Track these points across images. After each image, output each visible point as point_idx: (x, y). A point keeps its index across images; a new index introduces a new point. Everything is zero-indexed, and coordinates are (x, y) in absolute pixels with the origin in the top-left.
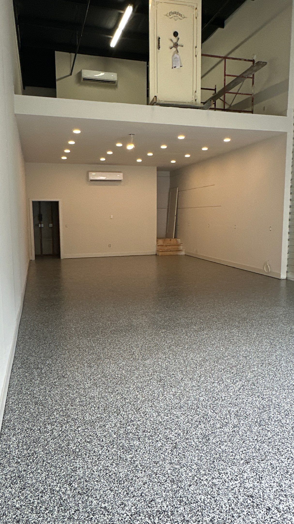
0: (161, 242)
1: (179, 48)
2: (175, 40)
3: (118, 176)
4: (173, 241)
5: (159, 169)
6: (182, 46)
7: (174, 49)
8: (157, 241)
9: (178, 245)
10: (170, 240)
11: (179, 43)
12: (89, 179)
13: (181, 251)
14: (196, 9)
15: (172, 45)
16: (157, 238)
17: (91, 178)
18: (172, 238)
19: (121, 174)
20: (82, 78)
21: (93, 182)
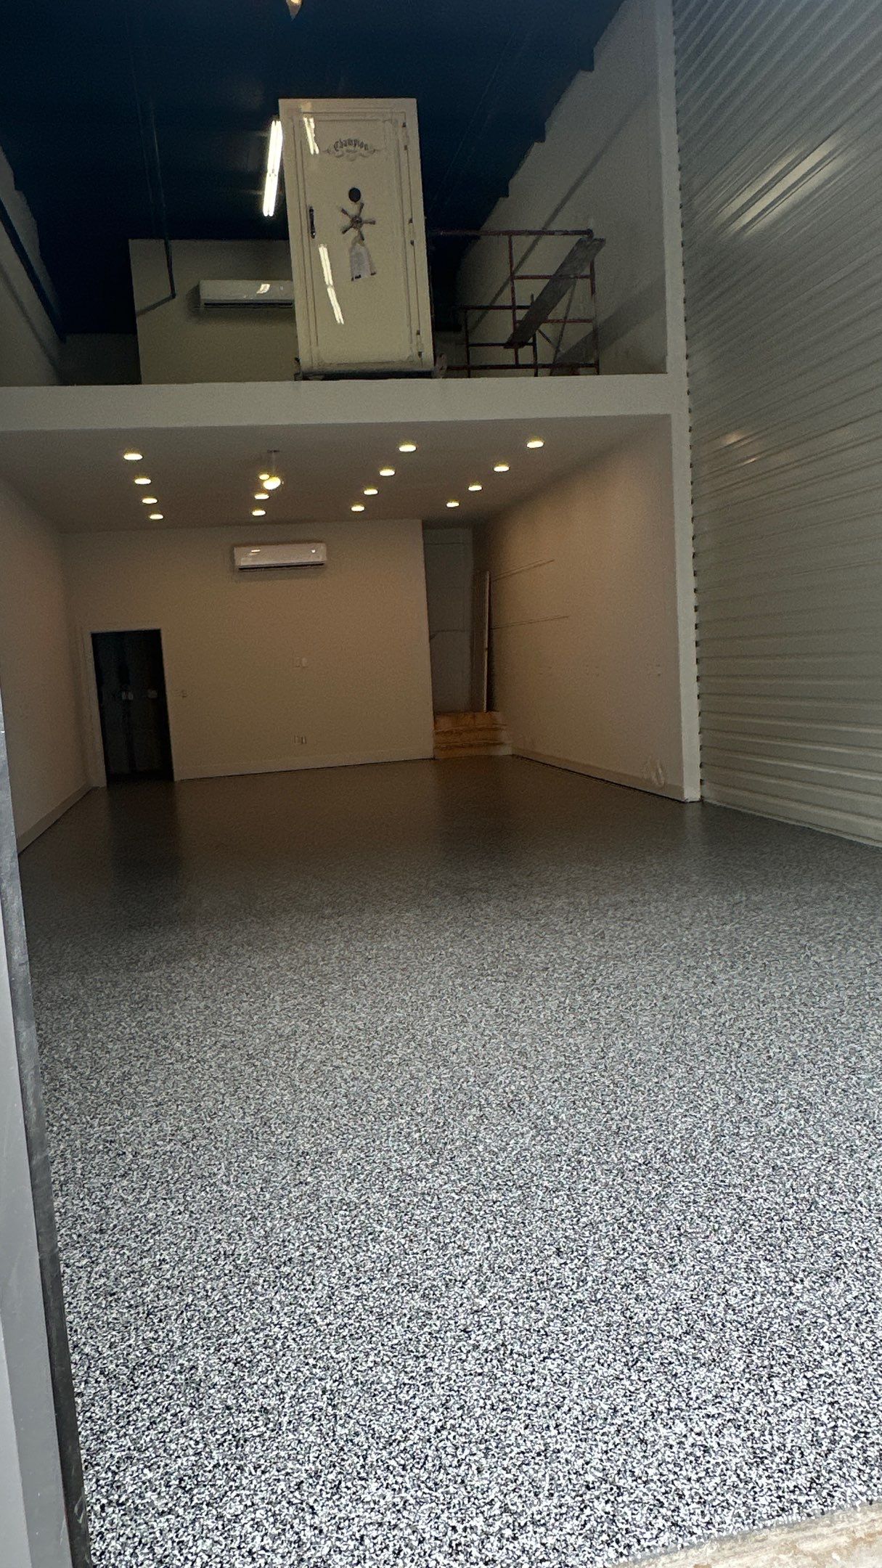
0: (446, 723)
1: (366, 229)
2: (352, 208)
3: (315, 554)
4: (482, 719)
5: (426, 526)
6: (373, 223)
7: (353, 233)
8: (435, 722)
9: (496, 729)
10: (474, 717)
11: (365, 215)
12: (234, 566)
13: (501, 744)
14: (404, 126)
15: (347, 221)
16: (437, 713)
17: (244, 562)
18: (480, 710)
19: (322, 547)
20: (202, 304)
21: (248, 574)
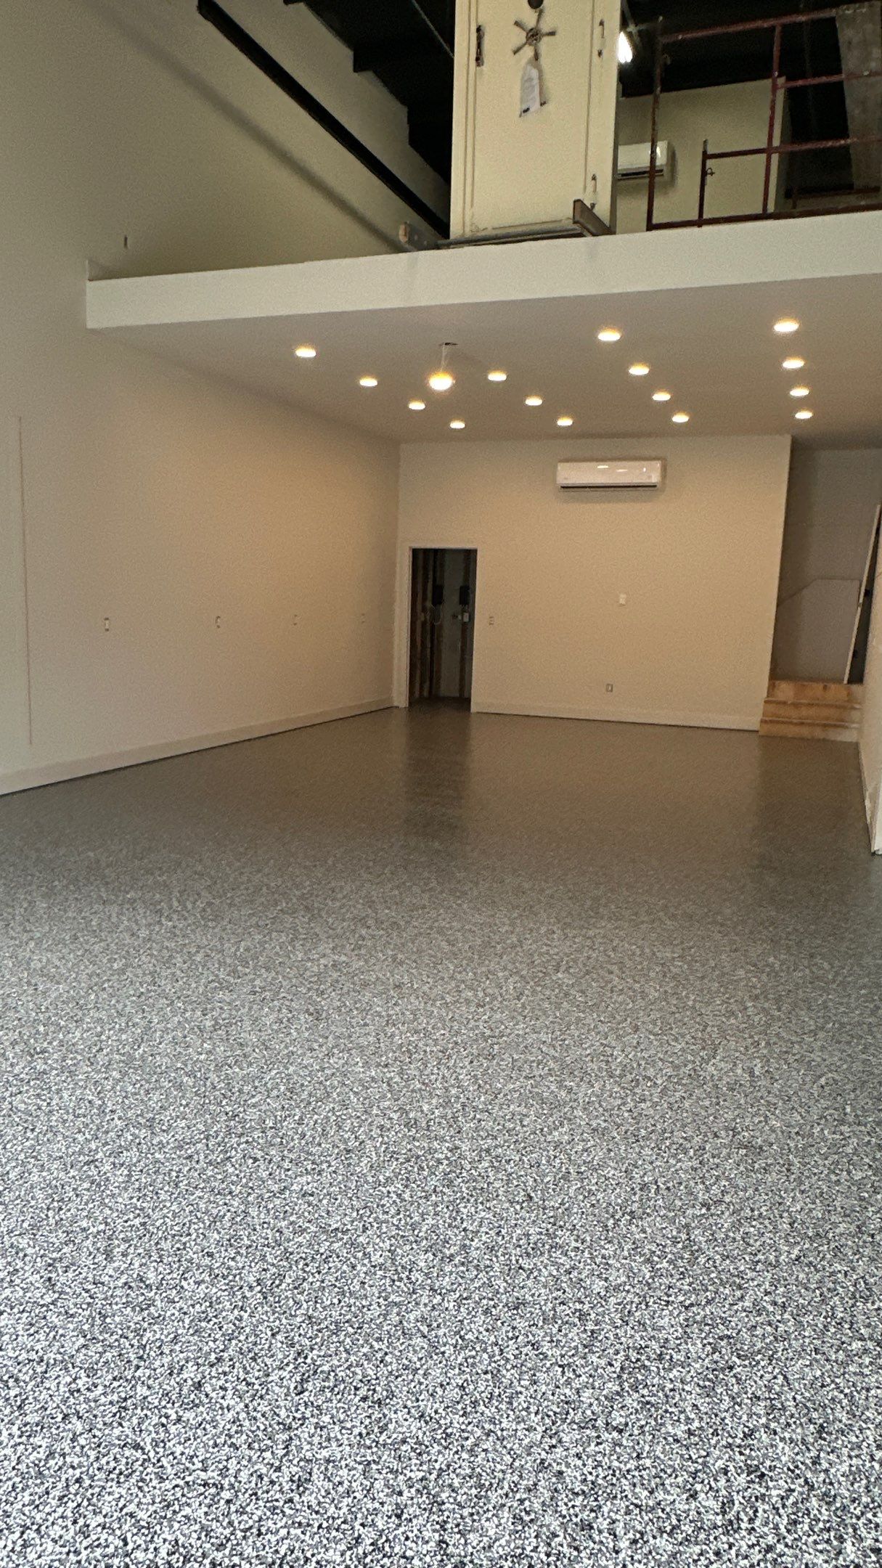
1: (545, 43)
2: (531, 18)
3: (649, 473)
4: (836, 693)
5: (797, 447)
6: (552, 34)
7: (527, 52)
8: (772, 687)
9: (849, 708)
11: (545, 27)
15: (522, 37)
17: (562, 480)
18: (839, 681)
19: (656, 465)
21: (572, 493)
